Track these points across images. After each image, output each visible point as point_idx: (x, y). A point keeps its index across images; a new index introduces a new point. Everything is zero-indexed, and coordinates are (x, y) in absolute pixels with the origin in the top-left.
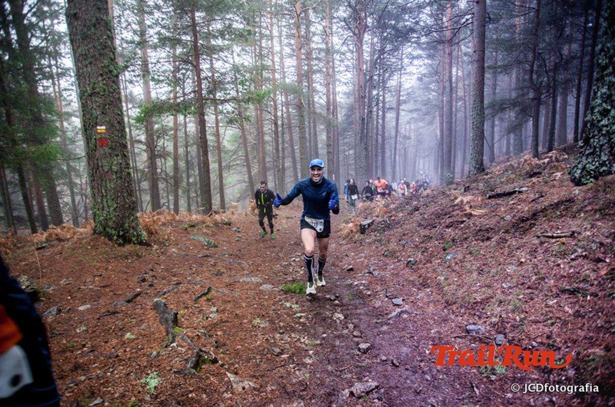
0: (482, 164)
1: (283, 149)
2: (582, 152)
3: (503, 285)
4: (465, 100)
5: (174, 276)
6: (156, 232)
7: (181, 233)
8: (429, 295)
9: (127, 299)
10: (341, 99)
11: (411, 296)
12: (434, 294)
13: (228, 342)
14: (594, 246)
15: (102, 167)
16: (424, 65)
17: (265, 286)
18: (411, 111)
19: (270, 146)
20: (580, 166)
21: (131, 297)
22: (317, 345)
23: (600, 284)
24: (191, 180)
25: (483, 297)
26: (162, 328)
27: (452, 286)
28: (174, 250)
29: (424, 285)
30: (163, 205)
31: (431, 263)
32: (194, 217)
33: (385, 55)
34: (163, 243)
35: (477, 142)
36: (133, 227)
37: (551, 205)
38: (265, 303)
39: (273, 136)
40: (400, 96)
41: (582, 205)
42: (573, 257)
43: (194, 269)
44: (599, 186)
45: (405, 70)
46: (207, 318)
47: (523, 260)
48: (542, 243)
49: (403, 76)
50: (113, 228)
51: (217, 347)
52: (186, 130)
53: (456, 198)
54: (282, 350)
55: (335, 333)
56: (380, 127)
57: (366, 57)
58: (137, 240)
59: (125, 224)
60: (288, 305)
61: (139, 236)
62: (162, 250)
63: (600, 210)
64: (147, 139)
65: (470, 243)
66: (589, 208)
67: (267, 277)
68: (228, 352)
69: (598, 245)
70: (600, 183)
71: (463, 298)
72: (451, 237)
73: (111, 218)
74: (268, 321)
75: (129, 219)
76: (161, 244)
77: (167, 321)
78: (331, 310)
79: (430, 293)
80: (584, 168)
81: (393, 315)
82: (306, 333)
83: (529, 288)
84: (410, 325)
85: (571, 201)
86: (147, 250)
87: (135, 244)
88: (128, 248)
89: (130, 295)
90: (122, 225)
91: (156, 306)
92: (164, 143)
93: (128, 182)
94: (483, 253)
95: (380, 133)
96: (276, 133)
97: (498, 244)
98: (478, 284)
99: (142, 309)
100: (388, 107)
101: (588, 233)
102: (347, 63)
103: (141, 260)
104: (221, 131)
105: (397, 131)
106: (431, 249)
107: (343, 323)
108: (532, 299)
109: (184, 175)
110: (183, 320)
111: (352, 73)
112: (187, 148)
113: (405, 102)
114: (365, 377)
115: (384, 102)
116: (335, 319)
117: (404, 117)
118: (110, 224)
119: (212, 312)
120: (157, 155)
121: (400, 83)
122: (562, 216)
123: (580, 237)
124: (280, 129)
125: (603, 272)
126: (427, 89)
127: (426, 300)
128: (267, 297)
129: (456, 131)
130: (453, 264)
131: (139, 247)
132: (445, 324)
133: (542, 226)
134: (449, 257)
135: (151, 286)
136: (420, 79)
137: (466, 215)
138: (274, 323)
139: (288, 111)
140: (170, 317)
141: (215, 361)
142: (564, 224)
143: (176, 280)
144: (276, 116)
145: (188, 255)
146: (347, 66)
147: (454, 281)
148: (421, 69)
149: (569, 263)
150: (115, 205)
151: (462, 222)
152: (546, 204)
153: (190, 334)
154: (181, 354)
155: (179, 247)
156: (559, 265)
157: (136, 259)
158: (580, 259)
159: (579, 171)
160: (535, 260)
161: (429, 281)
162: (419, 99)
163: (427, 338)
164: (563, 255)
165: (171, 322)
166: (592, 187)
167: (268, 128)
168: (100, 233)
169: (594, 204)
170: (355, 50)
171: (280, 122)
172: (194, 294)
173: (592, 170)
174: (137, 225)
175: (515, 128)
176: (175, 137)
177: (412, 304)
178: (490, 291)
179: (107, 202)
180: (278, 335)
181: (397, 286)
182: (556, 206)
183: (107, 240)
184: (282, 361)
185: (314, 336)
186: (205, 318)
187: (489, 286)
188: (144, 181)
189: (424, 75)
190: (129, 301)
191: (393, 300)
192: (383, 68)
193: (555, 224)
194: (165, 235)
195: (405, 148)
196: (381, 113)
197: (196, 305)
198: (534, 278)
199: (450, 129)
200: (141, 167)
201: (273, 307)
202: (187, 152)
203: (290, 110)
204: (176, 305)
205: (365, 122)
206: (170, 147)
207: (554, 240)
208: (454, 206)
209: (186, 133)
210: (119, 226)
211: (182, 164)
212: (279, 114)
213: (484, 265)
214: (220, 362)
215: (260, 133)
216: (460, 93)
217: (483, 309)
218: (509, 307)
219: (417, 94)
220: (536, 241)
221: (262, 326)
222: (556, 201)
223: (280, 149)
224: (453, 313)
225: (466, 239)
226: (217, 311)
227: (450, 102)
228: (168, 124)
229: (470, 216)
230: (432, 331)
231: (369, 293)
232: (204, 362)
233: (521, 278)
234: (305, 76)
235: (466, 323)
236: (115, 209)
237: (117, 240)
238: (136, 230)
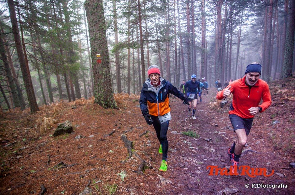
0: (291, 72)
1: (179, 65)
4: (278, 38)
5: (130, 124)
6: (121, 103)
7: (132, 104)
8: (263, 143)
9: (109, 133)
10: (208, 39)
11: (252, 142)
12: (266, 142)
13: (157, 159)
15: (98, 72)
16: (255, 19)
17: (173, 131)
18: (246, 45)
19: (172, 63)
21: (111, 133)
22: (202, 164)
24: (135, 79)
26: (126, 149)
27: (278, 139)
28: (129, 112)
29: (260, 137)
30: (123, 91)
31: (263, 125)
32: (137, 96)
33: (233, 16)
35: (288, 60)
36: (111, 100)
38: (174, 140)
39: (174, 58)
40: (240, 36)
43: (139, 121)
45: (244, 23)
46: (146, 146)
49: (242, 26)
50: (102, 100)
51: (152, 161)
52: (133, 56)
53: (277, 91)
54: (184, 165)
55: (211, 158)
56: (229, 53)
57: (223, 17)
58: (113, 106)
60: (185, 142)
61: (114, 104)
62: (124, 112)
64: (116, 60)
65: (288, 115)
67: (174, 127)
68: (157, 164)
71: (286, 147)
72: (275, 112)
73: (102, 96)
74: (176, 149)
75: (110, 97)
76: (123, 109)
77: (128, 146)
78: (208, 147)
79: (264, 141)
82: (196, 158)
84: (254, 159)
86: (117, 111)
87: (112, 108)
88: (109, 110)
89: (110, 132)
91: (122, 138)
92: (123, 63)
95: (229, 56)
96: (176, 57)
99: (116, 139)
100: (233, 43)
102: (212, 21)
103: (115, 115)
104: (150, 56)
105: (238, 55)
106: (263, 118)
107: (215, 154)
109: (132, 77)
110: (135, 146)
111: (214, 26)
112: (134, 64)
113: (243, 40)
114: (230, 185)
115: (231, 40)
116: (210, 151)
117: (242, 48)
118: (102, 99)
119: (148, 143)
120: (121, 68)
121: (241, 30)
124: (178, 55)
126: (256, 32)
127: (261, 145)
128: (174, 137)
130: (278, 127)
131: (114, 109)
134: (274, 123)
135: (119, 128)
136: (252, 27)
137: (285, 100)
138: (179, 151)
139: (182, 46)
140: (130, 144)
141: (151, 168)
143: (131, 126)
144: (176, 48)
145: (135, 114)
146: (212, 23)
147: (279, 136)
148: (253, 22)
150: (104, 90)
151: (282, 104)
153: (139, 153)
154: (135, 163)
155: (131, 110)
157: (113, 115)
161: (262, 135)
162: (251, 38)
163: (265, 167)
165: (130, 146)
167: (172, 54)
170: (216, 14)
171: (178, 52)
172: (140, 134)
174: (113, 99)
176: (129, 59)
177: (253, 147)
179: (100, 88)
180: (182, 157)
183: (100, 106)
184: (185, 171)
185: (200, 159)
186: (145, 146)
188: (115, 79)
189: (255, 25)
190: (110, 135)
192: (231, 22)
194: (125, 105)
196: (229, 46)
197: (141, 139)
200: (114, 73)
201: (178, 143)
202: (134, 66)
203: (183, 45)
204: (131, 138)
205: (221, 50)
206: (126, 64)
208: (276, 95)
209: (133, 57)
210: (105, 99)
211: (131, 72)
212: (178, 47)
214: (154, 168)
215: (168, 57)
216: (276, 34)
219: (250, 36)
221: (173, 152)
223: (178, 65)
224: (280, 154)
225: (285, 113)
226: (151, 142)
227: (270, 39)
228: (126, 53)
229: (287, 100)
230: (267, 163)
231: (228, 139)
232: (146, 168)
234: (191, 28)
235: (289, 161)
236: (104, 92)
237: (104, 106)
238: (113, 102)
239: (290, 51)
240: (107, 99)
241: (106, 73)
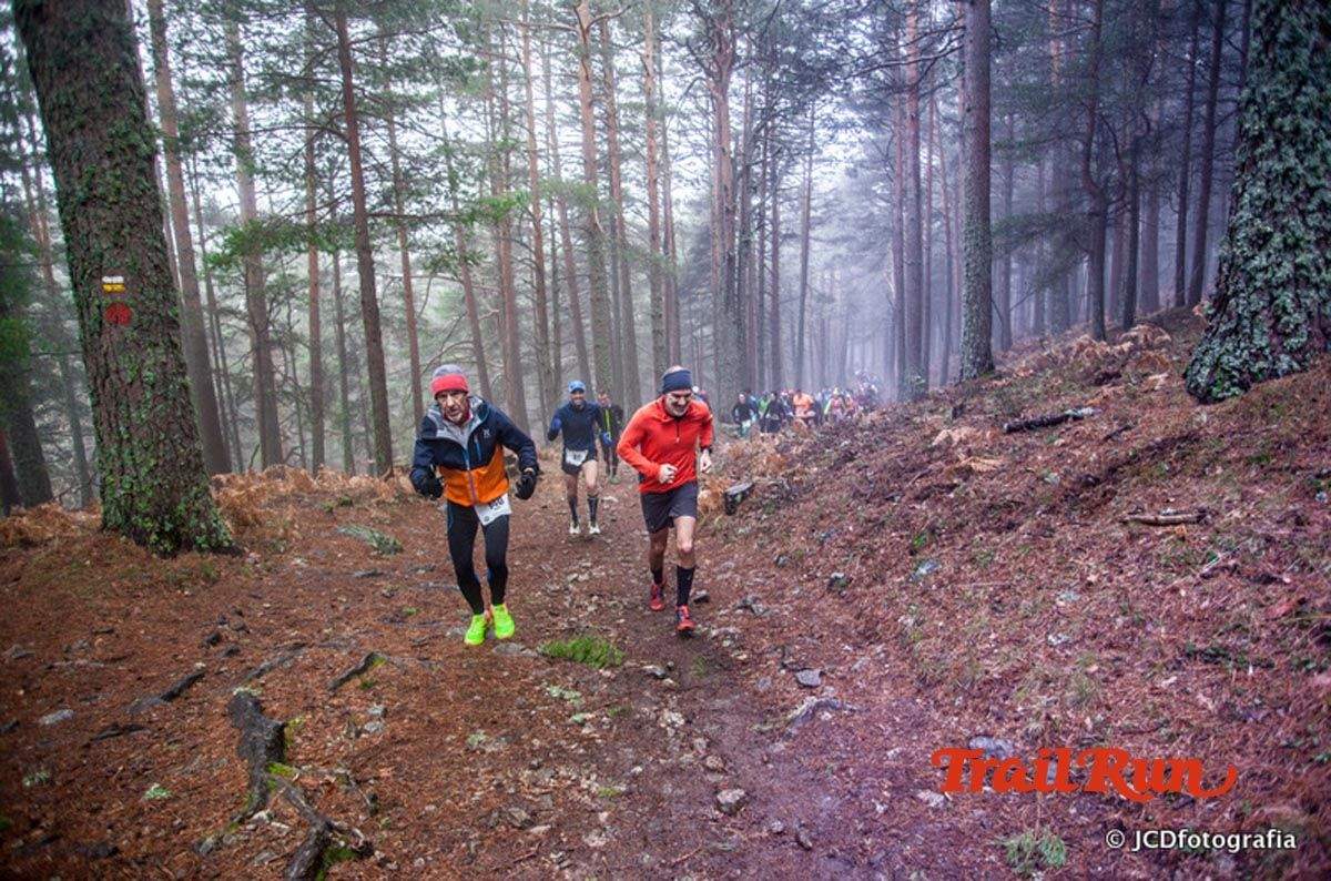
0: (988, 354)
1: (558, 326)
2: (1212, 327)
3: (1050, 637)
4: (946, 217)
5: (292, 625)
6: (256, 522)
7: (317, 521)
8: (879, 661)
9: (169, 689)
11: (840, 663)
12: (892, 658)
13: (404, 797)
14: (1252, 545)
15: (117, 372)
16: (861, 141)
18: (835, 242)
19: (527, 319)
20: (1207, 359)
21: (179, 685)
22: (619, 795)
23: (1274, 639)
25: (1006, 666)
26: (242, 768)
27: (933, 640)
28: (298, 561)
29: (869, 636)
30: (292, 452)
31: (883, 583)
34: (274, 545)
35: (975, 307)
36: (198, 512)
37: (1149, 448)
38: (502, 689)
39: (535, 297)
40: (809, 210)
41: (1217, 448)
42: (1205, 570)
43: (342, 608)
44: (1253, 404)
45: (820, 152)
46: (358, 734)
47: (1092, 578)
48: (1132, 538)
49: (815, 165)
50: (147, 515)
51: (374, 811)
52: (338, 285)
53: (936, 432)
54: (534, 814)
55: (662, 761)
56: (768, 276)
57: (736, 123)
58: (208, 541)
59: (176, 505)
60: (555, 691)
61: (211, 531)
62: (269, 563)
63: (1259, 459)
64: (248, 306)
65: (971, 536)
66: (1233, 454)
68: (400, 825)
69: (1263, 542)
70: (1255, 397)
71: (959, 670)
72: (928, 523)
73: (142, 493)
74: (505, 735)
75: (187, 493)
76: (268, 548)
77: (254, 747)
78: (657, 703)
79: (882, 655)
80: (1216, 365)
81: (797, 712)
82: (594, 766)
83: (1110, 646)
84: (839, 739)
85: (1191, 438)
86: (231, 563)
87: (201, 551)
88: (186, 560)
89: (176, 680)
90: (170, 510)
91: (235, 708)
92: (290, 316)
93: (183, 408)
94: (1001, 561)
95: (768, 288)
96: (541, 289)
97: (1034, 538)
98: (993, 636)
99: (200, 715)
100: (784, 232)
101: (1236, 514)
103: (215, 588)
105: (804, 285)
106: (882, 551)
107: (682, 735)
108: (1119, 674)
109: (336, 386)
110: (299, 741)
111: (705, 160)
112: (340, 325)
113: (821, 222)
115: (775, 222)
116: (663, 725)
117: (821, 254)
118: (142, 505)
119: (371, 718)
121: (810, 180)
122: (1173, 473)
123: (1220, 523)
124: (549, 281)
125: (1280, 610)
126: (867, 193)
127: (874, 673)
128: (506, 674)
129: (929, 284)
130: (934, 587)
131: (211, 557)
132: (919, 734)
133: (1129, 498)
134: (923, 571)
135: (231, 653)
136: (852, 173)
137: (959, 471)
138: (519, 742)
139: (567, 243)
140: (265, 737)
142: (1179, 491)
143: (296, 637)
144: (539, 253)
145: (329, 574)
147: (936, 627)
149: (1199, 584)
150: (153, 462)
151: (951, 488)
152: (1137, 445)
153: (309, 780)
154: (275, 840)
155: (310, 553)
156: (1175, 590)
157: (205, 588)
158: (1223, 576)
159: (1205, 372)
160: (1121, 578)
161: (880, 626)
162: (850, 215)
163: (880, 771)
164: (1183, 566)
165: (264, 749)
166: (1236, 407)
168: (116, 529)
169: (1244, 445)
170: (710, 108)
171: (548, 268)
172: (333, 673)
173: (1234, 368)
174: (208, 506)
175: (1055, 278)
176: (314, 302)
177: (841, 684)
178: (1020, 655)
180: (527, 773)
181: (808, 640)
182: (1161, 449)
183: (132, 544)
184: (531, 845)
185: (613, 771)
186: (353, 734)
187: (1018, 641)
190: (171, 697)
191: (799, 675)
193: (1158, 492)
194: (276, 528)
195: (823, 321)
196: (769, 246)
197: (335, 702)
198: (1120, 621)
199: (918, 280)
200: (239, 369)
201: (520, 700)
202: (343, 335)
203: (572, 240)
204: (284, 702)
205: (736, 265)
206: (302, 323)
207: (1160, 531)
208: (933, 450)
209: (338, 291)
210: (164, 510)
211: (332, 361)
213: (1004, 588)
216: (938, 203)
217: (1006, 697)
218: (1067, 694)
219: (845, 205)
220: (1120, 534)
221: (489, 749)
222: (1158, 439)
223: (550, 326)
224: (938, 706)
225: (960, 527)
226: (385, 713)
227: (916, 222)
228: (297, 272)
229: (967, 473)
230: (891, 753)
231: (744, 657)
233: (1090, 621)
235: (968, 733)
236: (151, 470)
237: (157, 542)
238: (206, 519)
239: (978, 275)
240: (174, 504)
241: (164, 373)
